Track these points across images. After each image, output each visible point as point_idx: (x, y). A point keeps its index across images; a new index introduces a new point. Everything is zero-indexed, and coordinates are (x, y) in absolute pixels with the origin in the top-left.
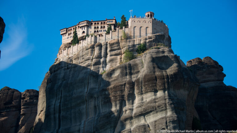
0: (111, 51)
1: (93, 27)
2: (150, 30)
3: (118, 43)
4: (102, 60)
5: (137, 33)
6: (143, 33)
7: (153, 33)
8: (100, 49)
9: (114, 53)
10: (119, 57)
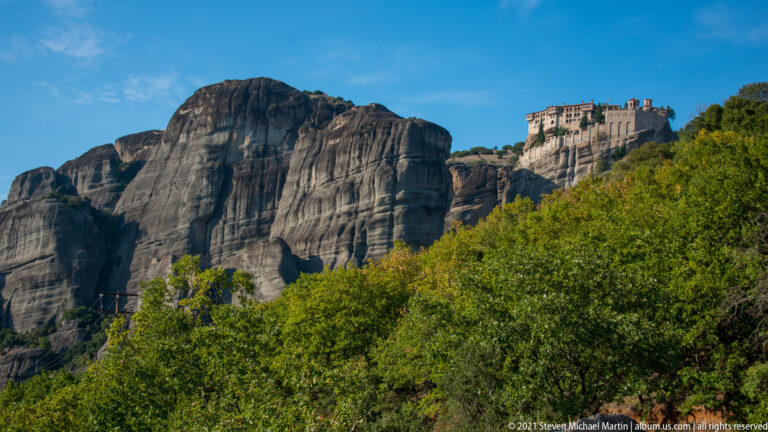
0: (580, 158)
1: (564, 115)
2: (632, 126)
3: (589, 147)
4: (568, 170)
5: (615, 132)
6: (623, 131)
7: (636, 130)
8: (567, 156)
9: (584, 160)
10: (589, 166)
